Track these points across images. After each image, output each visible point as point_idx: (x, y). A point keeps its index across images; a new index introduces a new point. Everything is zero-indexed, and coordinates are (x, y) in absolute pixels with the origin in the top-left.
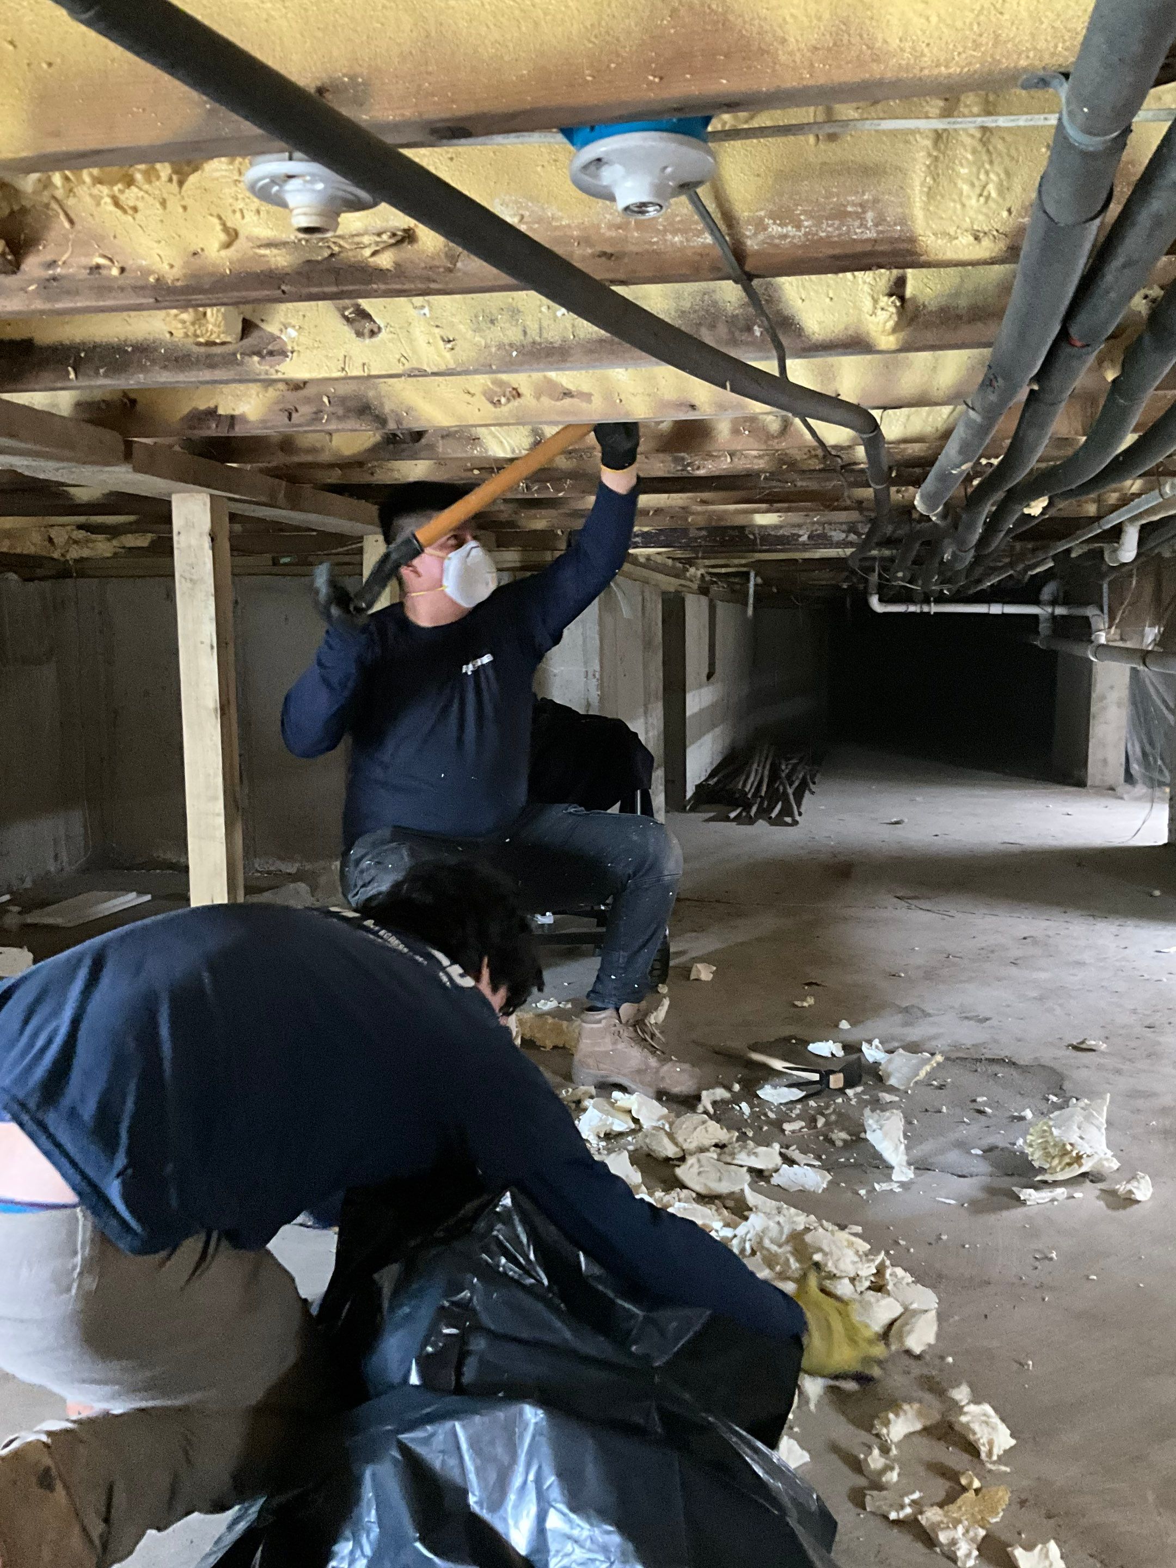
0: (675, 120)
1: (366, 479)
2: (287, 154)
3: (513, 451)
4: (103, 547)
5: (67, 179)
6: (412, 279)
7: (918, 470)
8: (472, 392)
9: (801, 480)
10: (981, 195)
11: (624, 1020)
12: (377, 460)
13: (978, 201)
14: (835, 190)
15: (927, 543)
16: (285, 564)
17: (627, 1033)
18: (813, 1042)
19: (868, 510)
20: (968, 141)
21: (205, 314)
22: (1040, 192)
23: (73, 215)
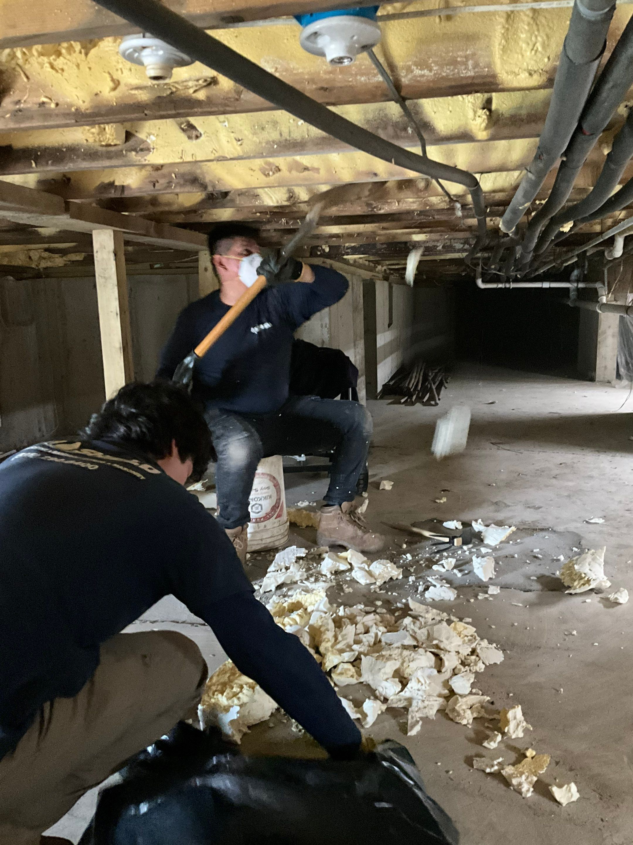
0: (358, 9)
1: (197, 219)
2: (142, 35)
3: (278, 202)
4: (59, 261)
5: (24, 53)
6: (216, 105)
7: (501, 208)
8: (254, 168)
9: (437, 215)
10: (532, 49)
11: (344, 511)
12: (204, 209)
13: (531, 52)
14: (451, 49)
15: (507, 249)
16: (157, 268)
17: (346, 518)
18: (446, 521)
19: (475, 231)
20: (525, 19)
21: (105, 129)
22: (565, 46)
23: (28, 74)
